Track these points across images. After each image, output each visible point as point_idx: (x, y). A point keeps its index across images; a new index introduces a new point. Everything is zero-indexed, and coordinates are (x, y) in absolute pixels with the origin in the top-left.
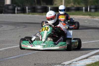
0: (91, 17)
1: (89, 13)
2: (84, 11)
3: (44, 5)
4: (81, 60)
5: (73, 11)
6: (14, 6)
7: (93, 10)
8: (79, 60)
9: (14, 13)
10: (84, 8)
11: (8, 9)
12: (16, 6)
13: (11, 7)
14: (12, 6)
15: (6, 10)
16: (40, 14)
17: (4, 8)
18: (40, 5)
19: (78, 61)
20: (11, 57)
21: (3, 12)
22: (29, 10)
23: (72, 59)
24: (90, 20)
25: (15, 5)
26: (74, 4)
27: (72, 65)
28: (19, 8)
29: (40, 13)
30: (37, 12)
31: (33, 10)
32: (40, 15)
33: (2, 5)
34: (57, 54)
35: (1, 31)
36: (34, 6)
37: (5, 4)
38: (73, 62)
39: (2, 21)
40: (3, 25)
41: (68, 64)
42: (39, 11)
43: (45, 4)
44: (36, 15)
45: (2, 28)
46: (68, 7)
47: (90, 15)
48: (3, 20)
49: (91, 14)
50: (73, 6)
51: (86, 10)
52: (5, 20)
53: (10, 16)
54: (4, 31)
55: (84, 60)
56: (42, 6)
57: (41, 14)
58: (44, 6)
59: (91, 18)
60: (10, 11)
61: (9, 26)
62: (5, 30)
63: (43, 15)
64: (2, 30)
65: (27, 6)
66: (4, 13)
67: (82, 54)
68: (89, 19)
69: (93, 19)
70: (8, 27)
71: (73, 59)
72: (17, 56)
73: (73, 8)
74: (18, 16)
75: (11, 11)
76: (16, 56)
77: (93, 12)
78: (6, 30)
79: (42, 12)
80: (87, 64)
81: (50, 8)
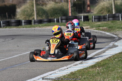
2: (56, 22)
7: (64, 21)
10: (55, 19)
16: (16, 27)
22: (4, 25)
31: (7, 24)
36: (8, 20)
42: (13, 24)
51: (58, 21)
63: (20, 28)
68: (64, 28)
79: (18, 26)
81: (23, 21)
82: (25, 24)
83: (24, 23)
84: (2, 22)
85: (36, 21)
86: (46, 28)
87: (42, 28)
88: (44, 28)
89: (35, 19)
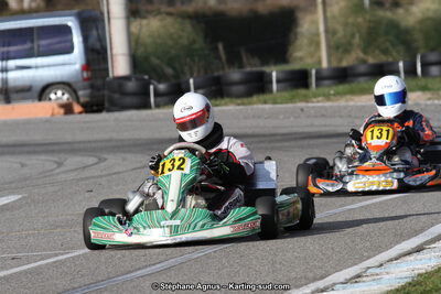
0: (428, 95)
1: (423, 82)
2: (402, 75)
3: (253, 66)
4: (396, 259)
5: (362, 79)
6: (144, 80)
7: (435, 70)
8: (391, 260)
9: (145, 105)
10: (401, 64)
11: (124, 94)
12: (150, 78)
13: (131, 86)
14: (137, 79)
15: (116, 96)
16: (239, 101)
17: (106, 92)
18: (241, 66)
19: (389, 264)
20: (139, 269)
21: (106, 105)
23: (362, 259)
24: (426, 105)
25: (146, 77)
26: (365, 52)
27: (364, 279)
28: (162, 87)
29: (239, 96)
30: (230, 95)
31: (213, 88)
32: (239, 105)
33: (99, 82)
34: (308, 245)
35: (101, 176)
36: (216, 74)
37: (111, 75)
38: (370, 270)
39: (101, 141)
40: (106, 156)
41: (351, 279)
42: (236, 89)
43: (256, 61)
44: (226, 104)
45: (102, 164)
46: (344, 64)
47: (424, 89)
48: (106, 136)
49: (430, 86)
50: (364, 62)
51: (410, 71)
52: (115, 136)
53: (130, 120)
54: (109, 175)
55: (408, 258)
56: (248, 69)
57: (245, 100)
58: (254, 69)
59: (429, 99)
60: (128, 100)
61: (129, 156)
62: (115, 173)
63: (250, 104)
64: (104, 173)
65: (192, 76)
66: (109, 111)
67: (402, 238)
68: (422, 102)
69: (436, 102)
70: (124, 159)
71: (369, 258)
72: (162, 264)
73: (362, 69)
74: (161, 116)
75: (135, 100)
76: (158, 266)
77: (434, 77)
78: (119, 173)
79: (249, 94)
80: (421, 271)
81: (274, 74)
82: (282, 85)
83: (278, 81)
84: (191, 81)
85: (325, 74)
86: (351, 103)
87: (336, 104)
88: (342, 102)
89: (325, 64)
